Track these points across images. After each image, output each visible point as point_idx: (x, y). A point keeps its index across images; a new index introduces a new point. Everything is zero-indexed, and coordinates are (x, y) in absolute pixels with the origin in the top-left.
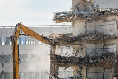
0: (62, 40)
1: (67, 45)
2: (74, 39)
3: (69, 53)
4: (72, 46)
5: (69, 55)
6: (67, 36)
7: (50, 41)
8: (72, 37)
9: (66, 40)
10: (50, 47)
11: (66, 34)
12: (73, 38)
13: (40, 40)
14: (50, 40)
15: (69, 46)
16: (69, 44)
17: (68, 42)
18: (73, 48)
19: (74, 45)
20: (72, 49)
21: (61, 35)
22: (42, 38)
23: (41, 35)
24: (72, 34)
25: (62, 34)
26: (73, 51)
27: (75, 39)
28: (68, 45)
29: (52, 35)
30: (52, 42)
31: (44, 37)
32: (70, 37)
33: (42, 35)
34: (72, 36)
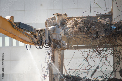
0: (82, 33)
1: (95, 47)
2: (117, 29)
3: (104, 70)
4: (110, 51)
5: (102, 74)
6: (96, 21)
7: (35, 36)
8: (111, 24)
9: (93, 32)
10: (49, 54)
11: (94, 15)
12: (112, 27)
13: (6, 32)
14: (37, 33)
15: (101, 49)
16: (101, 43)
17: (98, 40)
18: (114, 56)
19: (118, 46)
20: (111, 58)
21: (78, 18)
22: (13, 26)
23: (8, 17)
24: (110, 16)
25: (81, 16)
26: (116, 65)
27: (120, 30)
28: (100, 47)
29: (52, 19)
30: (41, 38)
31: (20, 23)
32: (104, 25)
33: (12, 17)
34: (111, 21)
